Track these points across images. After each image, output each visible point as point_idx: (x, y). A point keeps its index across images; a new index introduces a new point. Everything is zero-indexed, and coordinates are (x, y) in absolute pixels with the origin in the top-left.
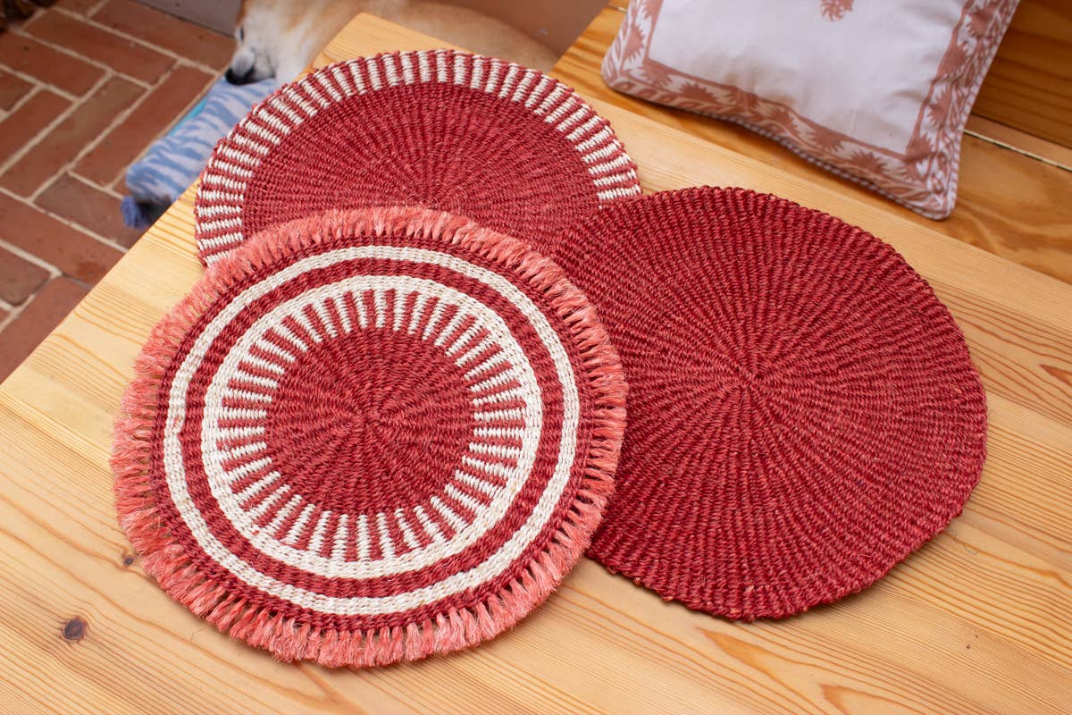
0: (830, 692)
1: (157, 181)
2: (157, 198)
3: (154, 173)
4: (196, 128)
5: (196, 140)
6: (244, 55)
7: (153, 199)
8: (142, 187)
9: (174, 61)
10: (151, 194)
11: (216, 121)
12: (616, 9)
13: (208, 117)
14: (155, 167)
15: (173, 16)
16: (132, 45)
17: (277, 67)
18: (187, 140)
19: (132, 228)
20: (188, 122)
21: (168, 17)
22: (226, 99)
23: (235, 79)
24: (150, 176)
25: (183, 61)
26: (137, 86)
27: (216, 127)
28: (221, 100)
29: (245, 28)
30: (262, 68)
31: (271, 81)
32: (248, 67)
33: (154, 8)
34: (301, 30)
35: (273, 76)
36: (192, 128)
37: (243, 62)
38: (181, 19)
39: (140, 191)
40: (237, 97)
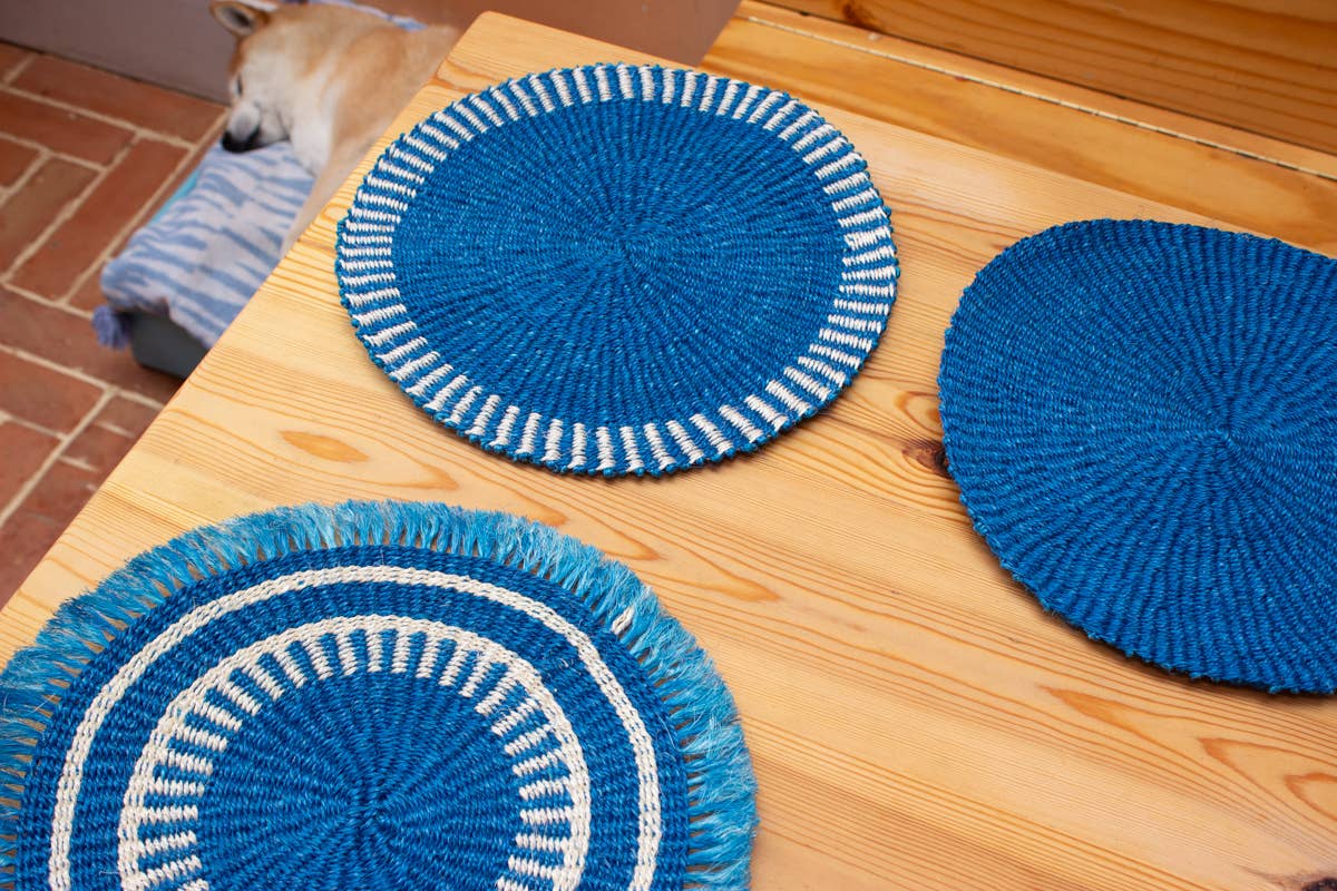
0: (1212, 747)
1: (147, 279)
2: (148, 303)
3: (142, 270)
4: (193, 209)
5: (195, 224)
6: (243, 114)
7: (141, 306)
8: (124, 290)
9: (132, 134)
10: (139, 298)
11: (219, 198)
12: (746, 20)
13: (208, 194)
14: (142, 262)
15: (123, 76)
16: (72, 116)
17: (291, 126)
18: (181, 225)
19: (109, 347)
20: (176, 203)
21: (116, 78)
22: (227, 171)
23: (233, 144)
24: (137, 275)
25: (144, 133)
26: (86, 169)
27: (219, 206)
28: (220, 173)
29: (244, 80)
30: (270, 129)
31: (284, 144)
32: (252, 129)
33: (95, 67)
34: (320, 77)
35: (286, 138)
36: (184, 210)
37: (244, 122)
38: (136, 80)
39: (121, 296)
40: (242, 167)
